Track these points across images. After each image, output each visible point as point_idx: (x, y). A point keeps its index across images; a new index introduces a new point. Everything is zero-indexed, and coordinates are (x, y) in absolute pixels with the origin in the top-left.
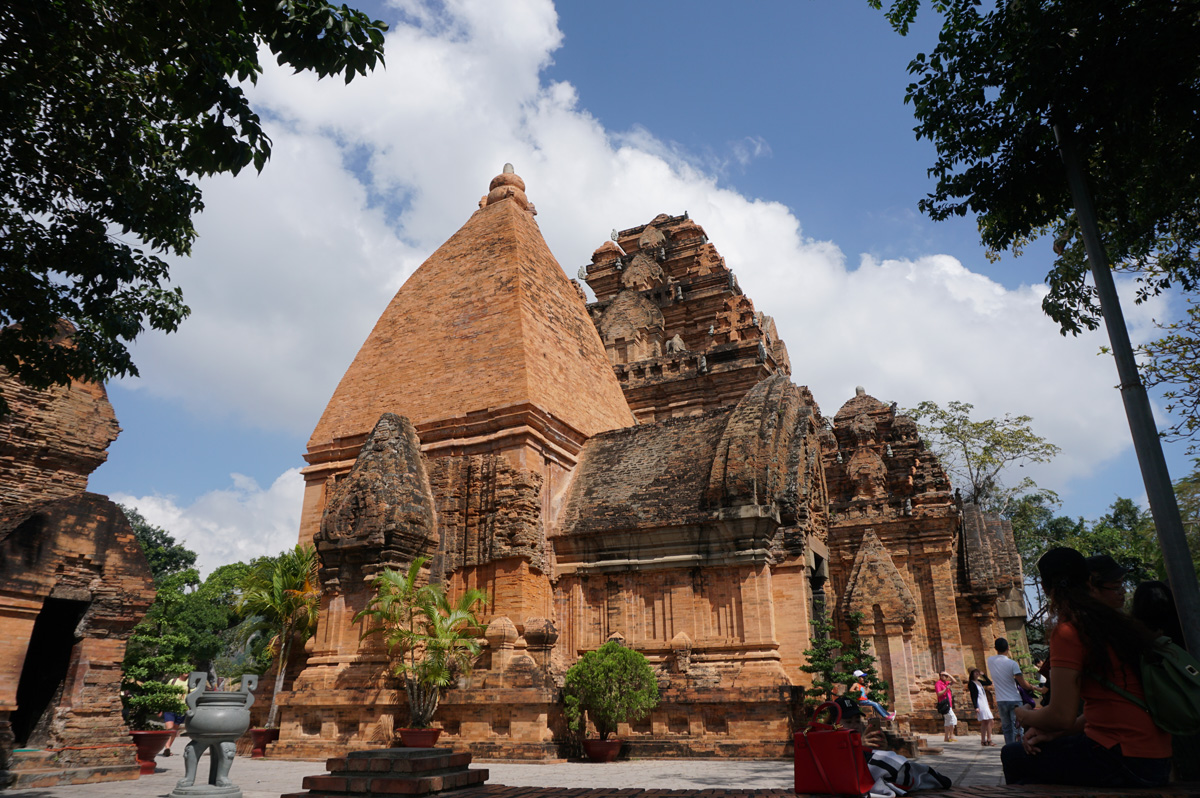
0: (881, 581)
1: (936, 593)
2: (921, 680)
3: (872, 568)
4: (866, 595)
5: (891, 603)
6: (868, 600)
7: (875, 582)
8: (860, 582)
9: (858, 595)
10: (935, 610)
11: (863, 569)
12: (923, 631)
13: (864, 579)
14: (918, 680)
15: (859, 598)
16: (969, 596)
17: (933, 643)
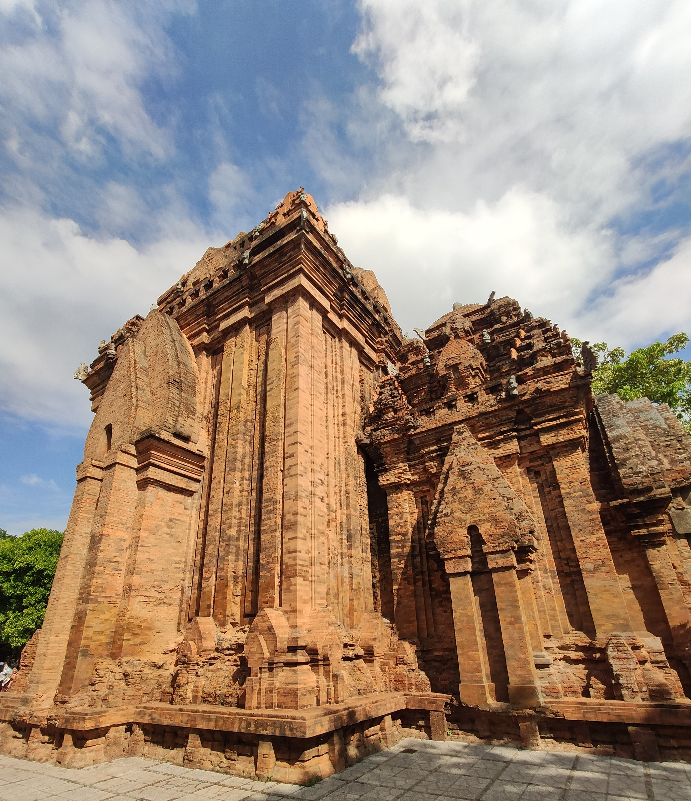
0: (478, 491)
1: (565, 503)
2: (553, 644)
3: (464, 475)
4: (457, 514)
5: (495, 521)
6: (460, 520)
7: (469, 493)
8: (448, 496)
9: (446, 515)
10: (568, 528)
11: (452, 478)
12: (550, 562)
13: (454, 491)
14: (548, 643)
15: (446, 519)
16: (622, 505)
17: (568, 580)
